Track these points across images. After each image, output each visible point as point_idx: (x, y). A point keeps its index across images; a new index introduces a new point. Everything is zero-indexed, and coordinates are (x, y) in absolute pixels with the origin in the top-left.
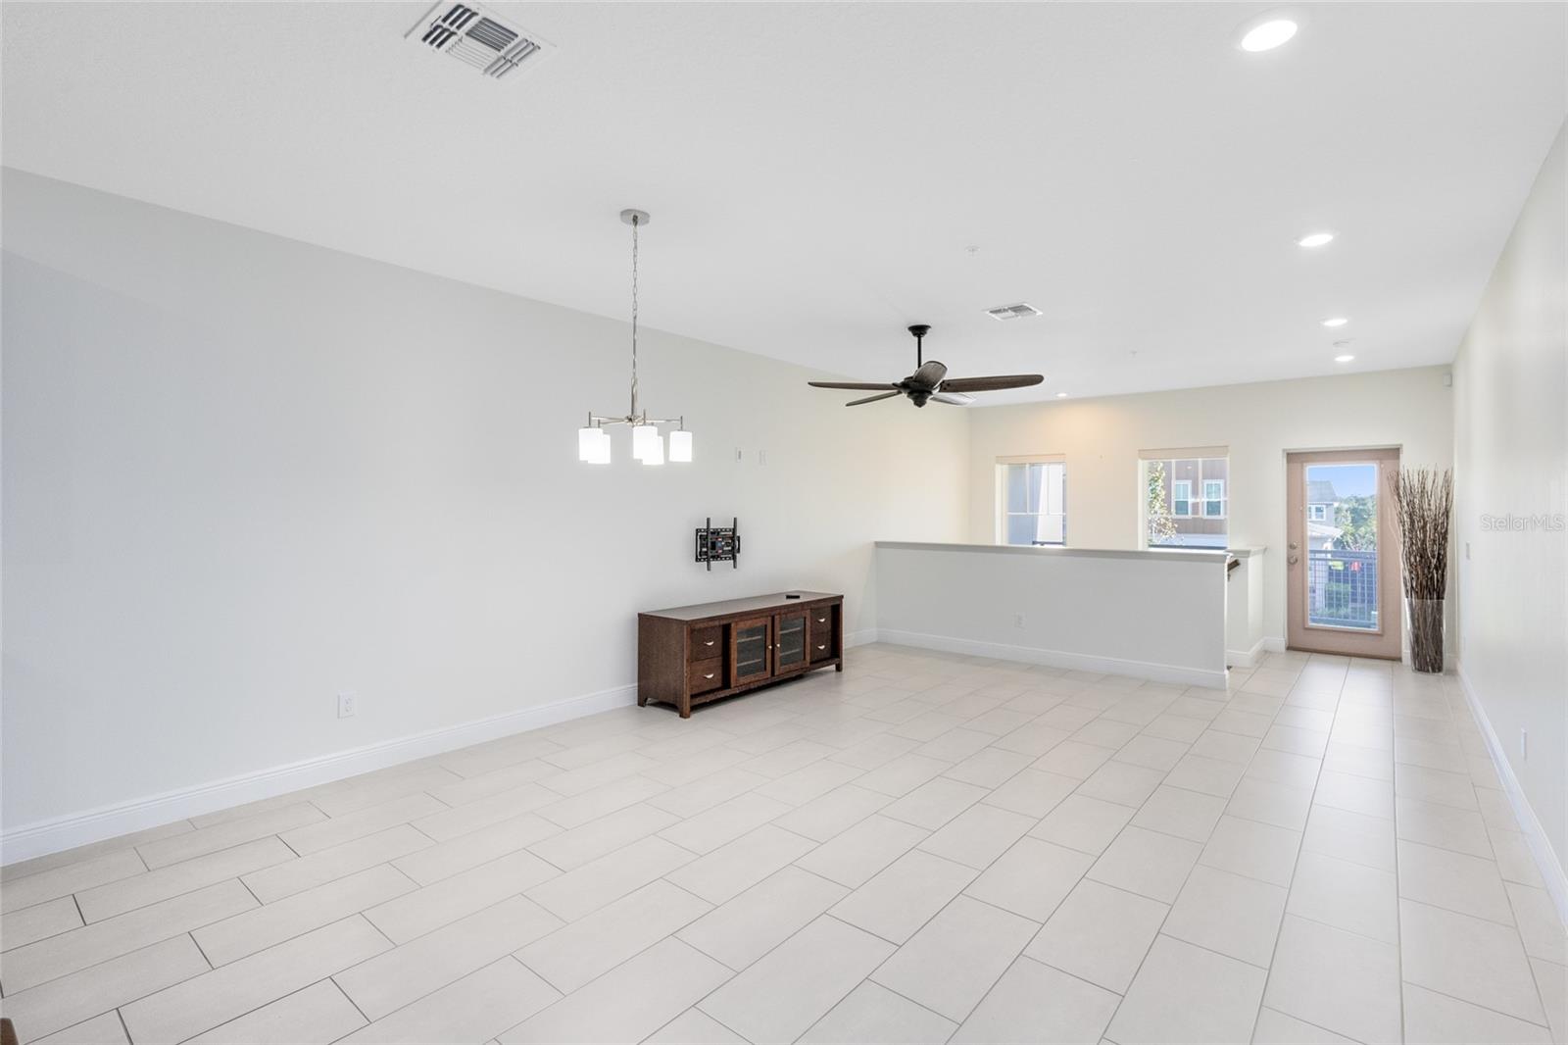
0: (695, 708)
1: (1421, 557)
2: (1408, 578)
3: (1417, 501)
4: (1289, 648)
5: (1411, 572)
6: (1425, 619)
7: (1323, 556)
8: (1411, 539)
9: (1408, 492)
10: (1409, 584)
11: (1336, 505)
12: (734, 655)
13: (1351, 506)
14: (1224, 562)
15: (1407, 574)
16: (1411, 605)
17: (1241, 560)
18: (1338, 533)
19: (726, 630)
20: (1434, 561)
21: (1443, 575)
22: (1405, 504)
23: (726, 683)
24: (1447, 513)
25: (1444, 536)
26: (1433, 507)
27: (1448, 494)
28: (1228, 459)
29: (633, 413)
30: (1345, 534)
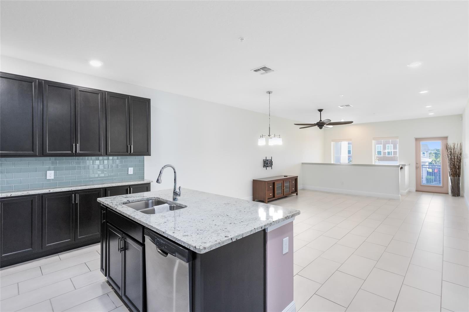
0: (269, 202)
1: (454, 166)
2: (450, 171)
3: (452, 151)
4: (416, 191)
5: (451, 170)
6: (455, 182)
7: (425, 166)
8: (451, 161)
9: (450, 149)
10: (450, 173)
11: (430, 152)
12: (276, 190)
13: (435, 152)
14: (399, 167)
15: (450, 170)
16: (451, 178)
17: (403, 167)
18: (430, 160)
19: (274, 183)
20: (457, 167)
21: (460, 171)
22: (449, 152)
23: (274, 197)
24: (461, 154)
25: (460, 160)
26: (457, 153)
27: (461, 149)
28: (398, 140)
29: (269, 134)
30: (433, 161)
